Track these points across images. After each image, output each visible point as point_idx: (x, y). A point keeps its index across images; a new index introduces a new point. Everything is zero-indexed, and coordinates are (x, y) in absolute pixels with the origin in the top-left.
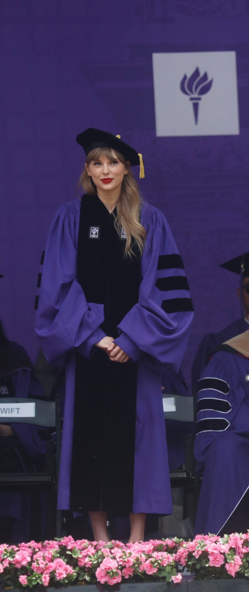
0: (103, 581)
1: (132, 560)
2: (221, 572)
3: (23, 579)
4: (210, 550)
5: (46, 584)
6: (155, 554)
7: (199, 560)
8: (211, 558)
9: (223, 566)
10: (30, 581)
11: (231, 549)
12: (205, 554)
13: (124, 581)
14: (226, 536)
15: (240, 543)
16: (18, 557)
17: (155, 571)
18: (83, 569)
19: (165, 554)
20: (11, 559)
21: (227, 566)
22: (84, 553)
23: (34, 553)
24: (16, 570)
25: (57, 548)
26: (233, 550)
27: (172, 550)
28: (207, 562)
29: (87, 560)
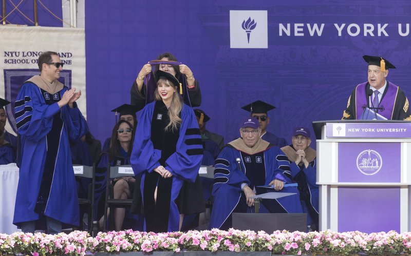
0: (144, 250)
1: (158, 241)
2: (199, 248)
3: (108, 248)
4: (194, 238)
5: (118, 251)
6: (168, 239)
7: (189, 242)
8: (194, 241)
9: (199, 245)
10: (111, 249)
11: (203, 237)
12: (191, 239)
13: (154, 250)
14: (201, 231)
15: (207, 235)
16: (106, 238)
17: (168, 246)
18: (136, 244)
19: (174, 239)
20: (103, 239)
21: (201, 246)
22: (137, 237)
23: (114, 236)
24: (106, 244)
25: (125, 235)
26: (204, 238)
27: (177, 237)
28: (192, 243)
29: (138, 240)
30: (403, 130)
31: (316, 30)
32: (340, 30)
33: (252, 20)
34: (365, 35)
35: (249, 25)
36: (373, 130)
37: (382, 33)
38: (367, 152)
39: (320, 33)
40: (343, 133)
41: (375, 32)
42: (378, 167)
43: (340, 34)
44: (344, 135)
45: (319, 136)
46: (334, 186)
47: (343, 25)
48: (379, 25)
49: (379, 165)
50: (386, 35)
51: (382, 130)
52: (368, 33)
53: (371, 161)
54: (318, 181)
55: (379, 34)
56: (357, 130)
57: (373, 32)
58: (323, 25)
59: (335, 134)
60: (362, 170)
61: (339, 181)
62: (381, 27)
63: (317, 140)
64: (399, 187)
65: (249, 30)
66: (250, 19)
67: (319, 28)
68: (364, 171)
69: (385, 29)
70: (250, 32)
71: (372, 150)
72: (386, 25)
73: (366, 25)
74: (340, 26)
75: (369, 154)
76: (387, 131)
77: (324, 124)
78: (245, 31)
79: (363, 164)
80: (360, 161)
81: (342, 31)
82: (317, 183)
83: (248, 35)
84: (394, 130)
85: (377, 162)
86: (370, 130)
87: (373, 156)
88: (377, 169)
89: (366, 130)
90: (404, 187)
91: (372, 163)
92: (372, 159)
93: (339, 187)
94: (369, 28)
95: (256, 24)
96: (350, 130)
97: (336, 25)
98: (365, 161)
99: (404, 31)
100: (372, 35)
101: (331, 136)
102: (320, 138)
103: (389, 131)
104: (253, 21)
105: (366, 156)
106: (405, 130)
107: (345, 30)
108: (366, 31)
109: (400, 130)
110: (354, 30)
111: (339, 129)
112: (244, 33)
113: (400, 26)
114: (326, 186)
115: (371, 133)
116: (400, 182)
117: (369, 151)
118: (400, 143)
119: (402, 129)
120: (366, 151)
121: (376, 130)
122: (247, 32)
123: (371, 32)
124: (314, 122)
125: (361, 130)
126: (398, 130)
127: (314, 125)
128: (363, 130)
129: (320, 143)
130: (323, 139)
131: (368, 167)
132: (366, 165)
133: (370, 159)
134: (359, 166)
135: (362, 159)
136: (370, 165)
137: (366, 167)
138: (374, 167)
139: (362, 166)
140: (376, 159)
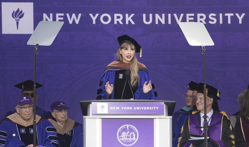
30: (156, 108)
31: (74, 19)
32: (94, 19)
33: (20, 11)
34: (115, 23)
35: (18, 15)
36: (131, 108)
37: (129, 21)
38: (126, 126)
39: (77, 22)
41: (124, 20)
43: (94, 23)
44: (107, 113)
45: (85, 113)
47: (97, 15)
48: (127, 15)
49: (136, 137)
50: (133, 23)
51: (138, 108)
52: (118, 22)
53: (129, 134)
55: (127, 23)
56: (118, 108)
57: (121, 21)
58: (80, 15)
60: (122, 141)
62: (129, 17)
63: (84, 117)
65: (18, 19)
66: (18, 10)
67: (77, 17)
68: (124, 143)
69: (132, 18)
70: (19, 20)
71: (130, 125)
72: (132, 15)
73: (116, 15)
74: (94, 16)
75: (128, 128)
76: (143, 109)
77: (90, 103)
78: (15, 19)
79: (122, 137)
80: (120, 134)
81: (96, 20)
83: (17, 23)
84: (148, 108)
85: (134, 135)
86: (128, 108)
87: (131, 130)
88: (134, 141)
89: (125, 108)
91: (130, 136)
92: (130, 133)
94: (118, 17)
95: (24, 13)
96: (111, 108)
97: (91, 15)
98: (124, 134)
99: (148, 20)
100: (121, 23)
101: (95, 113)
103: (144, 108)
104: (22, 11)
105: (125, 130)
106: (157, 108)
107: (98, 19)
108: (116, 20)
109: (154, 108)
110: (106, 19)
111: (103, 107)
112: (14, 21)
113: (144, 15)
115: (130, 110)
117: (128, 126)
118: (154, 119)
119: (155, 107)
120: (125, 125)
121: (133, 108)
122: (16, 20)
123: (120, 20)
124: (81, 101)
125: (120, 108)
126: (152, 108)
127: (81, 104)
128: (122, 108)
129: (86, 119)
130: (89, 116)
131: (127, 139)
132: (125, 138)
133: (129, 132)
134: (119, 138)
135: (121, 132)
136: (128, 137)
137: (125, 139)
138: (132, 139)
139: (122, 138)
140: (133, 133)
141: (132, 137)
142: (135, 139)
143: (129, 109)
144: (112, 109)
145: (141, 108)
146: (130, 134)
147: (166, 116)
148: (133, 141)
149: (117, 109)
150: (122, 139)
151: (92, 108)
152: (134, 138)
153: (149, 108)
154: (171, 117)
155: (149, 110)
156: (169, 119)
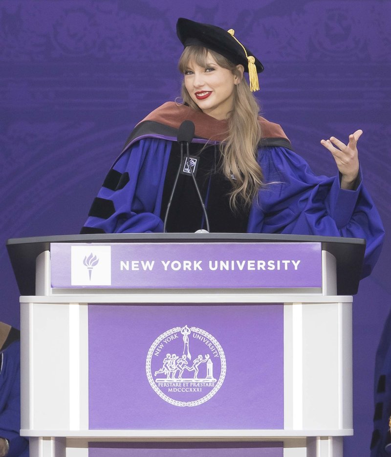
30: (291, 266)
36: (197, 265)
38: (179, 334)
40: (103, 276)
42: (214, 382)
44: (107, 282)
46: (77, 442)
49: (217, 374)
51: (225, 265)
53: (190, 363)
54: (28, 427)
56: (148, 266)
59: (79, 278)
60: (164, 390)
61: (92, 426)
63: (23, 299)
64: (279, 444)
68: (169, 395)
71: (195, 329)
75: (185, 339)
76: (241, 268)
77: (43, 247)
79: (166, 372)
80: (157, 363)
82: (24, 433)
84: (261, 265)
85: (210, 366)
86: (187, 265)
87: (198, 347)
88: (211, 389)
89: (176, 266)
90: (295, 442)
91: (195, 368)
92: (194, 357)
93: (93, 444)
96: (124, 265)
98: (171, 362)
101: (65, 284)
102: (32, 292)
103: (246, 266)
105: (175, 347)
106: (296, 265)
109: (282, 265)
111: (91, 261)
114: (52, 442)
115: (193, 273)
116: (282, 427)
117: (186, 332)
118: (282, 304)
119: (286, 262)
120: (177, 329)
121: (205, 265)
124: (12, 241)
125: (158, 266)
126: (276, 264)
127: (12, 249)
128: (166, 266)
129: (32, 306)
130: (43, 294)
131: (182, 380)
132: (177, 376)
133: (189, 356)
134: (154, 378)
135: (163, 355)
136: (188, 374)
137: (175, 380)
138: (201, 380)
139: (163, 376)
140: (207, 357)
141: (203, 373)
142: (213, 379)
143: (192, 267)
144: (127, 268)
145: (236, 265)
146: (195, 361)
147: (329, 294)
148: (207, 389)
149: (145, 268)
150: (166, 380)
151: (52, 267)
152: (210, 379)
153: (267, 266)
154: (349, 298)
155: (266, 273)
156: (340, 306)
